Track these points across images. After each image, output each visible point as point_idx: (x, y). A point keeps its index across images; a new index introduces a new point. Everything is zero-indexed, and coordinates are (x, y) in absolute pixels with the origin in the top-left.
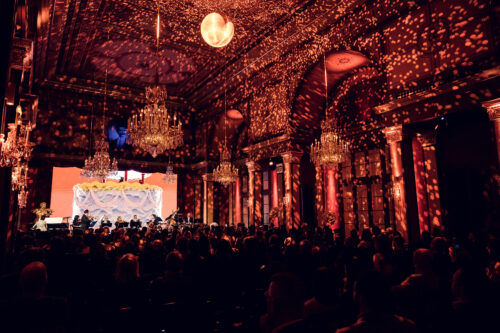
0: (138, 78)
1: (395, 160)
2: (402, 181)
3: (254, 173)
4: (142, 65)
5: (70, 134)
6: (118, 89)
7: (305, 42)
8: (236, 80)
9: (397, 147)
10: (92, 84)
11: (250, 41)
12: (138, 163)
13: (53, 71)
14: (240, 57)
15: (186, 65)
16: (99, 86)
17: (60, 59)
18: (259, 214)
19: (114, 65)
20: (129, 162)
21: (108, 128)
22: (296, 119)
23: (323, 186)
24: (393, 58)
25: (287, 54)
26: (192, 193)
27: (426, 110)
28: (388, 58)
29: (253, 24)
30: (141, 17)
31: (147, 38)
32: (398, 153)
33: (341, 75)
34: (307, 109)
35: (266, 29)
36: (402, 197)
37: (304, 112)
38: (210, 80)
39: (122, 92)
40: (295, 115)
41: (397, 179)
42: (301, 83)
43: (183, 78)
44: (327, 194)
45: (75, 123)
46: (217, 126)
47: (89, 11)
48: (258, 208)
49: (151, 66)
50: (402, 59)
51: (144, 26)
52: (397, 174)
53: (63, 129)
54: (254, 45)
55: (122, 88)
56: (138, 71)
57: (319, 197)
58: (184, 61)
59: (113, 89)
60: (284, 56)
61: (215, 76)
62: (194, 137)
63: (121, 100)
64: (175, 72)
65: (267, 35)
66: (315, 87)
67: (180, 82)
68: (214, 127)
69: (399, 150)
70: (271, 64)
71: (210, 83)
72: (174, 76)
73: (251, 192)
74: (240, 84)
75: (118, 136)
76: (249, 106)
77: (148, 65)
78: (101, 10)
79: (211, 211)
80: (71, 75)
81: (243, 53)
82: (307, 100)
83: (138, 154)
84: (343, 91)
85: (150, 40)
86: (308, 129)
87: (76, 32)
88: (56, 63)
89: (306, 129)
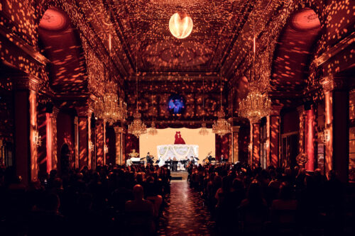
0: (179, 65)
1: (328, 109)
2: (331, 128)
3: (253, 125)
4: (176, 57)
5: (147, 108)
6: (171, 75)
7: (279, 8)
8: (243, 52)
9: (330, 96)
10: (155, 75)
11: (239, 19)
12: (187, 122)
13: (131, 71)
14: (239, 34)
15: (204, 50)
16: (159, 75)
17: (131, 62)
18: (257, 156)
19: (160, 60)
20: (182, 122)
21: (168, 101)
22: (276, 78)
23: (304, 133)
24: (332, 7)
25: (269, 22)
26: (227, 141)
27: (351, 56)
28: (328, 8)
29: (233, 6)
30: (156, 25)
31: (168, 38)
32: (330, 101)
33: (318, 30)
34: (287, 68)
35: (246, 6)
36: (331, 143)
37: (284, 70)
38: (227, 56)
39: (174, 76)
40: (275, 75)
41: (328, 126)
42: (277, 46)
43: (207, 59)
44: (307, 139)
45: (149, 101)
46: (238, 91)
47: (127, 31)
48: (256, 151)
49: (182, 55)
50: (339, 6)
51: (161, 31)
52: (329, 121)
53: (143, 105)
54: (244, 22)
55: (174, 73)
56: (176, 61)
57: (301, 142)
58: (201, 47)
59: (168, 75)
60: (267, 25)
61: (229, 52)
62: (227, 100)
63: (174, 81)
64: (199, 56)
65: (249, 11)
66: (292, 47)
67: (207, 62)
68: (236, 92)
69: (331, 98)
70: (261, 34)
71: (228, 58)
72: (201, 58)
73: (251, 140)
74: (247, 54)
75: (174, 106)
76: (251, 72)
77: (179, 55)
78: (132, 28)
79: (237, 153)
80: (142, 72)
81: (239, 30)
82: (286, 60)
83: (188, 116)
84: (321, 45)
85: (170, 39)
86: (290, 85)
87: (129, 45)
88: (130, 65)
89: (287, 85)
